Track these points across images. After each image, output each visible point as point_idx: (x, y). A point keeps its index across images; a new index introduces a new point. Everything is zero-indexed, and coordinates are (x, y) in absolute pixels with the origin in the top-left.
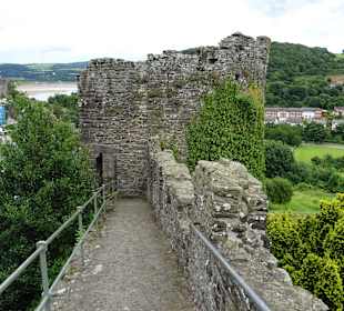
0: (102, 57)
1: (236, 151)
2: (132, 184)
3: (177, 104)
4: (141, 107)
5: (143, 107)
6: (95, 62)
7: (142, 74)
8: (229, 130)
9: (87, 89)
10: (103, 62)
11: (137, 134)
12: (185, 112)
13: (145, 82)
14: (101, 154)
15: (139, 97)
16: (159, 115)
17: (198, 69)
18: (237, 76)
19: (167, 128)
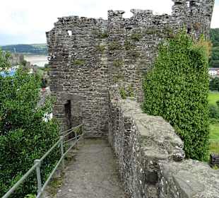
0: (68, 16)
1: (187, 97)
2: (95, 127)
3: (135, 56)
4: (102, 59)
5: (104, 60)
6: (61, 20)
7: (103, 30)
8: (181, 78)
9: (55, 45)
10: (69, 20)
11: (99, 83)
12: (142, 63)
13: (106, 36)
14: (69, 101)
15: (100, 50)
16: (118, 66)
17: (154, 23)
18: (189, 30)
19: (125, 78)
